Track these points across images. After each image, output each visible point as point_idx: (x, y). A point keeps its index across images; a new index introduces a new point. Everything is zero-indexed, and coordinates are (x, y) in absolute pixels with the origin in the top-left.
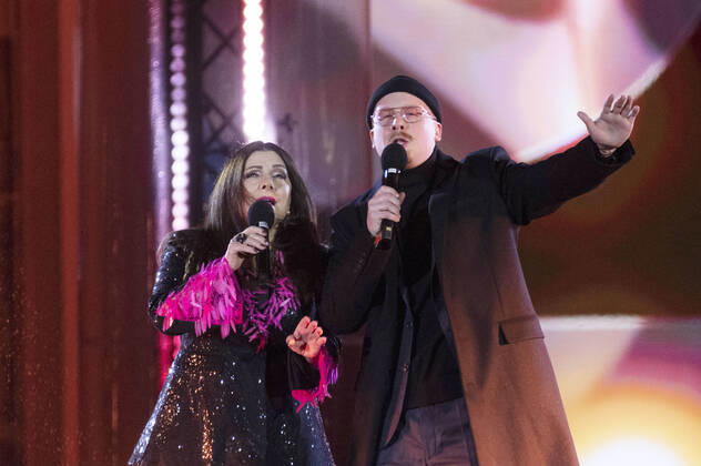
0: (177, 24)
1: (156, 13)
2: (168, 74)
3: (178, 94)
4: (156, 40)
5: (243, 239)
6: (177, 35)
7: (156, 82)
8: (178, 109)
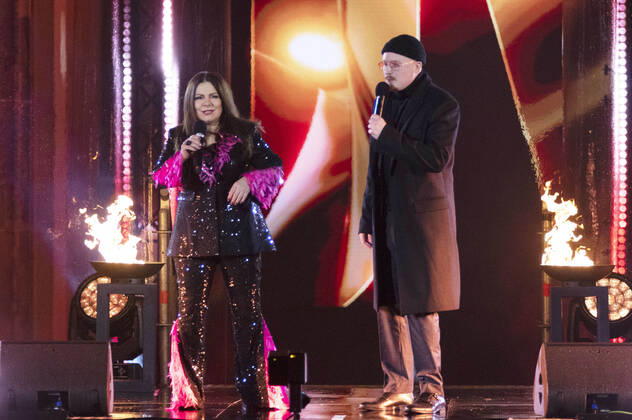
0: (126, 10)
1: (116, 5)
2: (121, 37)
3: (127, 48)
4: (116, 19)
5: (189, 143)
6: (126, 17)
7: (115, 41)
8: (126, 56)
